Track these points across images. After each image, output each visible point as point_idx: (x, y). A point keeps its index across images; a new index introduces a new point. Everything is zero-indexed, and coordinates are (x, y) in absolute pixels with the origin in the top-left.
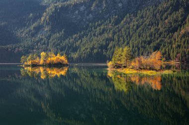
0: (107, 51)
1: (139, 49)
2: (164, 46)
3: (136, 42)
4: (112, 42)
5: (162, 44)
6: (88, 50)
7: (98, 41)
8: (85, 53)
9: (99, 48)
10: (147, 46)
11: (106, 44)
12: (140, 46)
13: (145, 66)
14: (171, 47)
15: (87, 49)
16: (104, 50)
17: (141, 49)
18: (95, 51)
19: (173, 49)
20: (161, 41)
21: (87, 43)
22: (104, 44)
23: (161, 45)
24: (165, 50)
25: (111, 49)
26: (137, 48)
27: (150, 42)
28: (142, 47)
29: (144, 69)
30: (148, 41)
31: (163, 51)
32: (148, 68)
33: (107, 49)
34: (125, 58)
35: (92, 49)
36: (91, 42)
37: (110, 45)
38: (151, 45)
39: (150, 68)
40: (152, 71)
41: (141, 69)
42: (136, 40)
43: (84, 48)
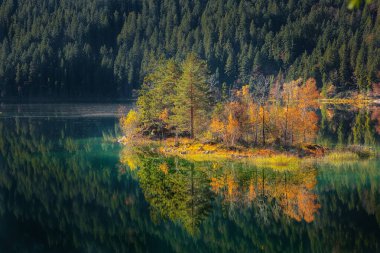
0: (115, 53)
1: (236, 48)
2: (332, 38)
3: (227, 18)
4: (132, 14)
5: (326, 31)
6: (42, 47)
7: (80, 10)
8: (29, 60)
9: (85, 38)
10: (268, 36)
11: (111, 21)
12: (240, 36)
13: (259, 135)
14: (359, 41)
15: (36, 40)
16: (103, 50)
17: (244, 47)
18: (70, 51)
19: (366, 49)
20: (322, 18)
21: (39, 14)
22: (104, 21)
23: (320, 33)
24: (336, 53)
25: (130, 45)
26: (227, 46)
27: (277, 23)
28: (248, 39)
29: (255, 145)
30: (272, 17)
31: (327, 57)
32: (271, 140)
33: (113, 44)
34: (189, 102)
35: (58, 42)
36: (52, 10)
37: (127, 28)
38: (284, 32)
39: (278, 141)
40: (283, 157)
41: (246, 145)
42: (225, 10)
43: (26, 39)
